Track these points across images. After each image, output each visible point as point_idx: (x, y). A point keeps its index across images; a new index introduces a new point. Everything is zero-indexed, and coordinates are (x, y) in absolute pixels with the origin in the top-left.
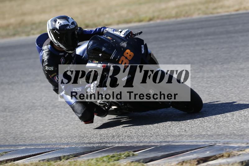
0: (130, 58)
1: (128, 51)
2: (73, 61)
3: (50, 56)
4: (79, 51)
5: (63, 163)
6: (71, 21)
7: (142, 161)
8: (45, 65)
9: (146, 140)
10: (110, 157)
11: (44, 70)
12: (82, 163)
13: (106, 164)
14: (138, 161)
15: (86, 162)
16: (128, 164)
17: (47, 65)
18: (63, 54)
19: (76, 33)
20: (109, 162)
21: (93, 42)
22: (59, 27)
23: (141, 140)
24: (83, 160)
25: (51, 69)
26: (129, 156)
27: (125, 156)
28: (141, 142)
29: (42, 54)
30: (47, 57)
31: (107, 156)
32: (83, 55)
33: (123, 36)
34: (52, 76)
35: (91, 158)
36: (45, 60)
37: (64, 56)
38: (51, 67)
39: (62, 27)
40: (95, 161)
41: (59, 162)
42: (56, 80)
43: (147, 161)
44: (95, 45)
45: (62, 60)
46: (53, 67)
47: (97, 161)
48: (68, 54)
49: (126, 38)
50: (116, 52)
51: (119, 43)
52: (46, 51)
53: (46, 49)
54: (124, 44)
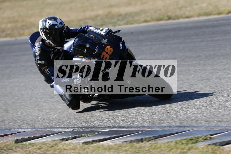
0: (110, 53)
1: (108, 47)
2: (61, 55)
3: (41, 52)
4: (66, 46)
5: (145, 144)
6: (59, 21)
7: (218, 144)
8: (37, 59)
9: (223, 124)
10: (188, 139)
11: (36, 63)
12: (163, 145)
13: (185, 146)
14: (215, 144)
15: (166, 144)
16: (205, 147)
17: (39, 60)
18: (53, 49)
19: (64, 31)
20: (187, 145)
21: (78, 39)
22: (49, 26)
23: (218, 125)
24: (164, 142)
25: (42, 63)
26: (206, 139)
27: (202, 139)
28: (218, 126)
29: (35, 49)
30: (39, 53)
31: (185, 139)
32: (70, 50)
33: (104, 34)
34: (44, 68)
35: (171, 140)
36: (37, 55)
37: (53, 51)
38: (42, 61)
39: (52, 27)
40: (175, 143)
41: (141, 144)
42: (47, 72)
43: (223, 144)
44: (80, 42)
45: (52, 55)
46: (44, 61)
47: (176, 143)
48: (56, 50)
49: (107, 36)
50: (98, 48)
51: (100, 40)
52: (38, 47)
53: (38, 46)
54: (105, 41)
